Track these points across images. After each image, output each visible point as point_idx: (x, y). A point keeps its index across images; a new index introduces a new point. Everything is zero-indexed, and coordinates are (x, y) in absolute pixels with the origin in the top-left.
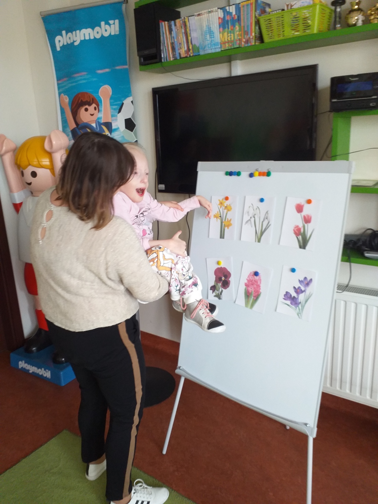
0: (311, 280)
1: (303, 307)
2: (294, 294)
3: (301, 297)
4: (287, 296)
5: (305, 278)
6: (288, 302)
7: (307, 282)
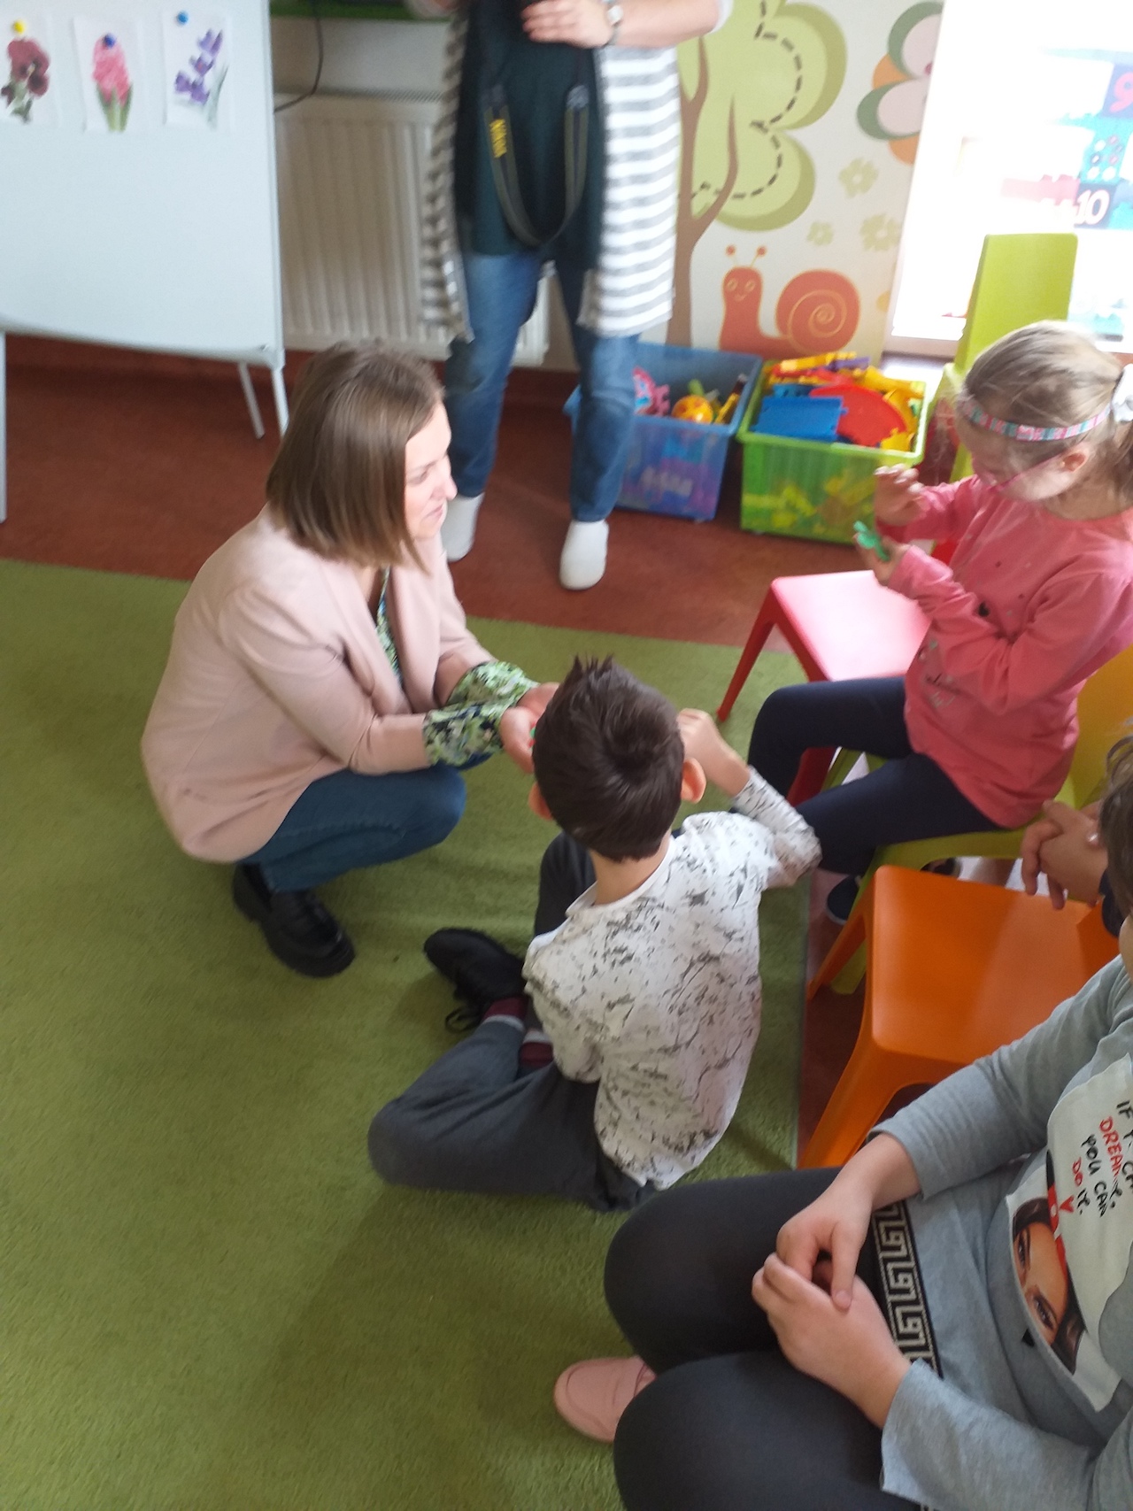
0: (219, 38)
1: (216, 99)
2: (193, 76)
3: (209, 80)
4: (182, 83)
5: (209, 34)
6: (187, 96)
7: (213, 43)
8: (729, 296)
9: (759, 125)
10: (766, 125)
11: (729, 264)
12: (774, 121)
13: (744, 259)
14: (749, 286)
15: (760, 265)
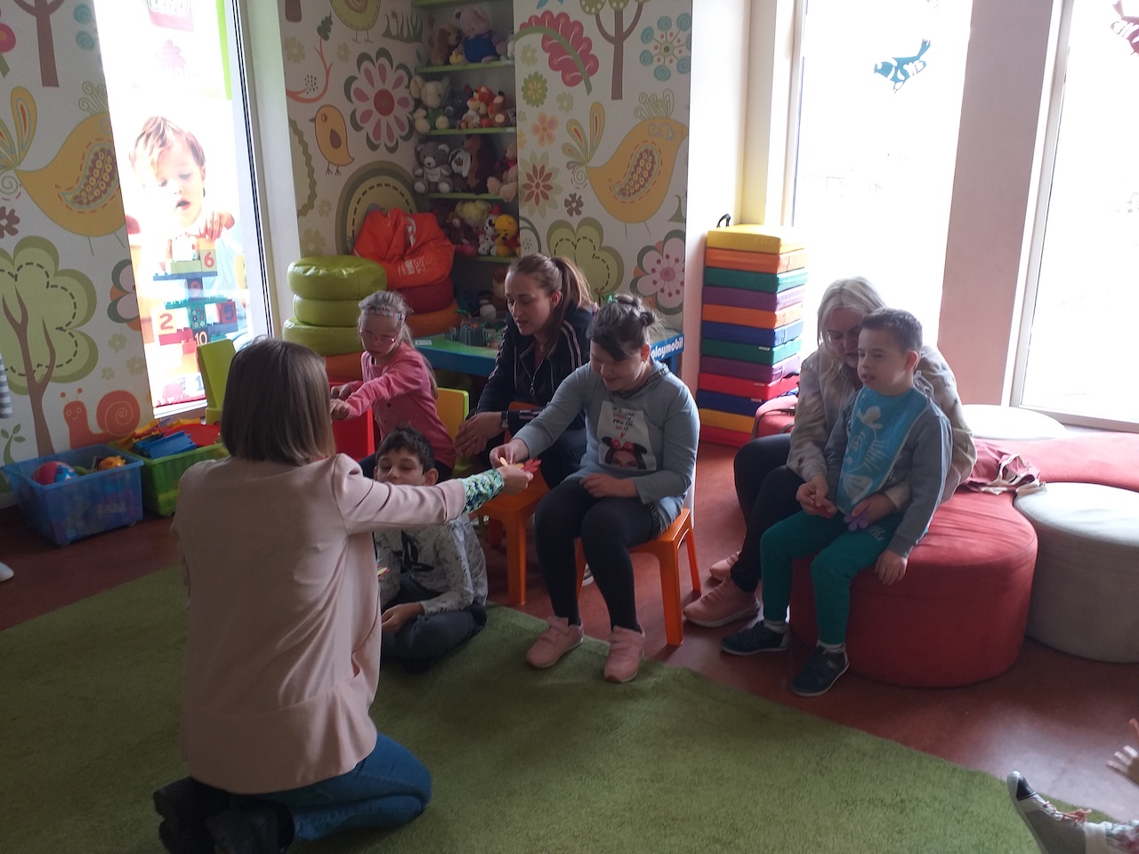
8: (68, 419)
9: (61, 329)
10: (64, 328)
11: (65, 402)
12: (67, 325)
13: (72, 397)
14: (79, 410)
15: (81, 398)
